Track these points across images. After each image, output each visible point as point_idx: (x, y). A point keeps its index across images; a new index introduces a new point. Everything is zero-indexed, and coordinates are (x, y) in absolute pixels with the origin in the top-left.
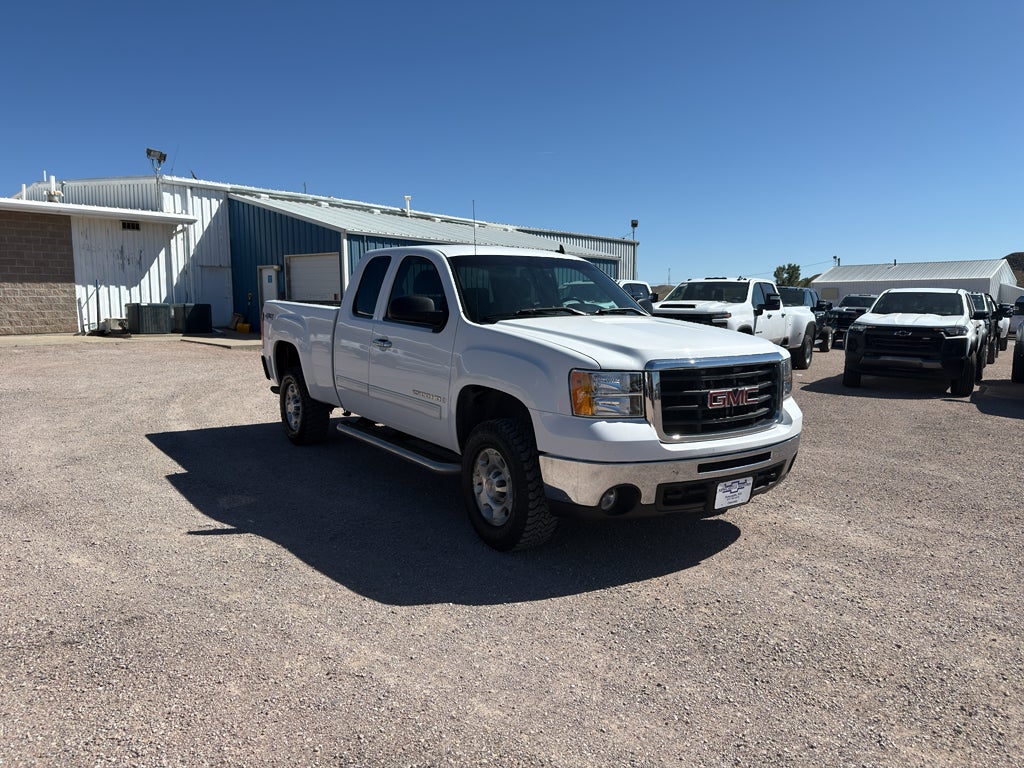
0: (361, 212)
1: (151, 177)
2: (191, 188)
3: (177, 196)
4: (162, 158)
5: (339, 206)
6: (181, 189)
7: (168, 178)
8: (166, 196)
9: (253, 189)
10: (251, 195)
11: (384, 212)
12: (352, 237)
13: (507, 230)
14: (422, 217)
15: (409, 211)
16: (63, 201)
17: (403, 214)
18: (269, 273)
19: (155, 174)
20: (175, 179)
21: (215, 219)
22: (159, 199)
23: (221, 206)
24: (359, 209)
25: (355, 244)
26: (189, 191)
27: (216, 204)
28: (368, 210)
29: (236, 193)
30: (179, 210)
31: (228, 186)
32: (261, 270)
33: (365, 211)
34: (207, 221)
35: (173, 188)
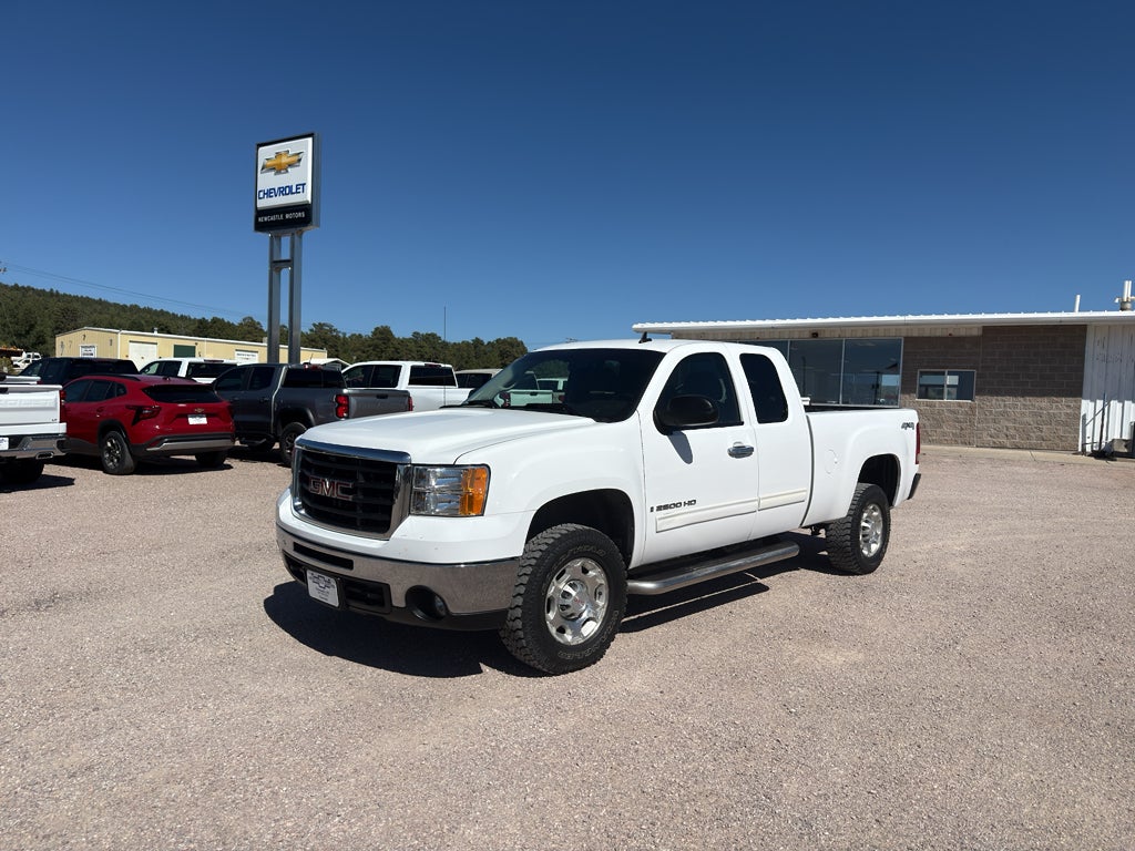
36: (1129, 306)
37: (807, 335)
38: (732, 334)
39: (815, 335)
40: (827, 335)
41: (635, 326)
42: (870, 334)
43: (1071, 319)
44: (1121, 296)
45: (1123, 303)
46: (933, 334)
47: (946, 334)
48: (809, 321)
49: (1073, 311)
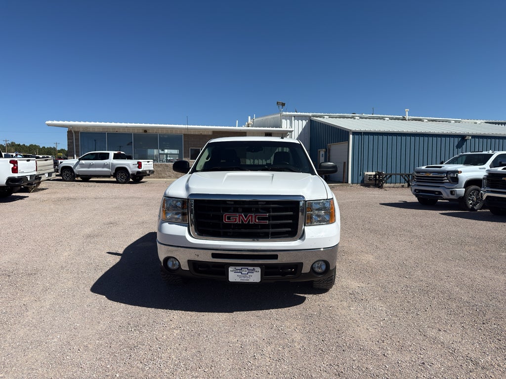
0: (379, 120)
1: (278, 114)
2: (294, 117)
3: (288, 121)
4: (283, 104)
5: (366, 118)
6: (289, 118)
7: (284, 113)
8: (284, 121)
9: (322, 114)
10: (321, 117)
11: (391, 119)
12: (355, 133)
13: (476, 123)
14: (416, 120)
15: (407, 117)
16: (252, 126)
17: (404, 119)
18: (322, 152)
19: (280, 112)
20: (288, 113)
21: (304, 130)
22: (281, 122)
23: (307, 123)
24: (377, 119)
25: (357, 137)
26: (293, 118)
27: (305, 123)
28: (383, 118)
29: (314, 117)
30: (288, 127)
31: (311, 114)
32: (320, 151)
33: (381, 119)
34: (300, 130)
35: (287, 117)
36: (250, 125)
37: (141, 131)
38: (103, 129)
39: (145, 131)
40: (150, 132)
41: (47, 122)
42: (169, 132)
43: (235, 130)
44: (248, 122)
45: (248, 124)
46: (194, 133)
47: (199, 133)
48: (143, 125)
49: (236, 126)
